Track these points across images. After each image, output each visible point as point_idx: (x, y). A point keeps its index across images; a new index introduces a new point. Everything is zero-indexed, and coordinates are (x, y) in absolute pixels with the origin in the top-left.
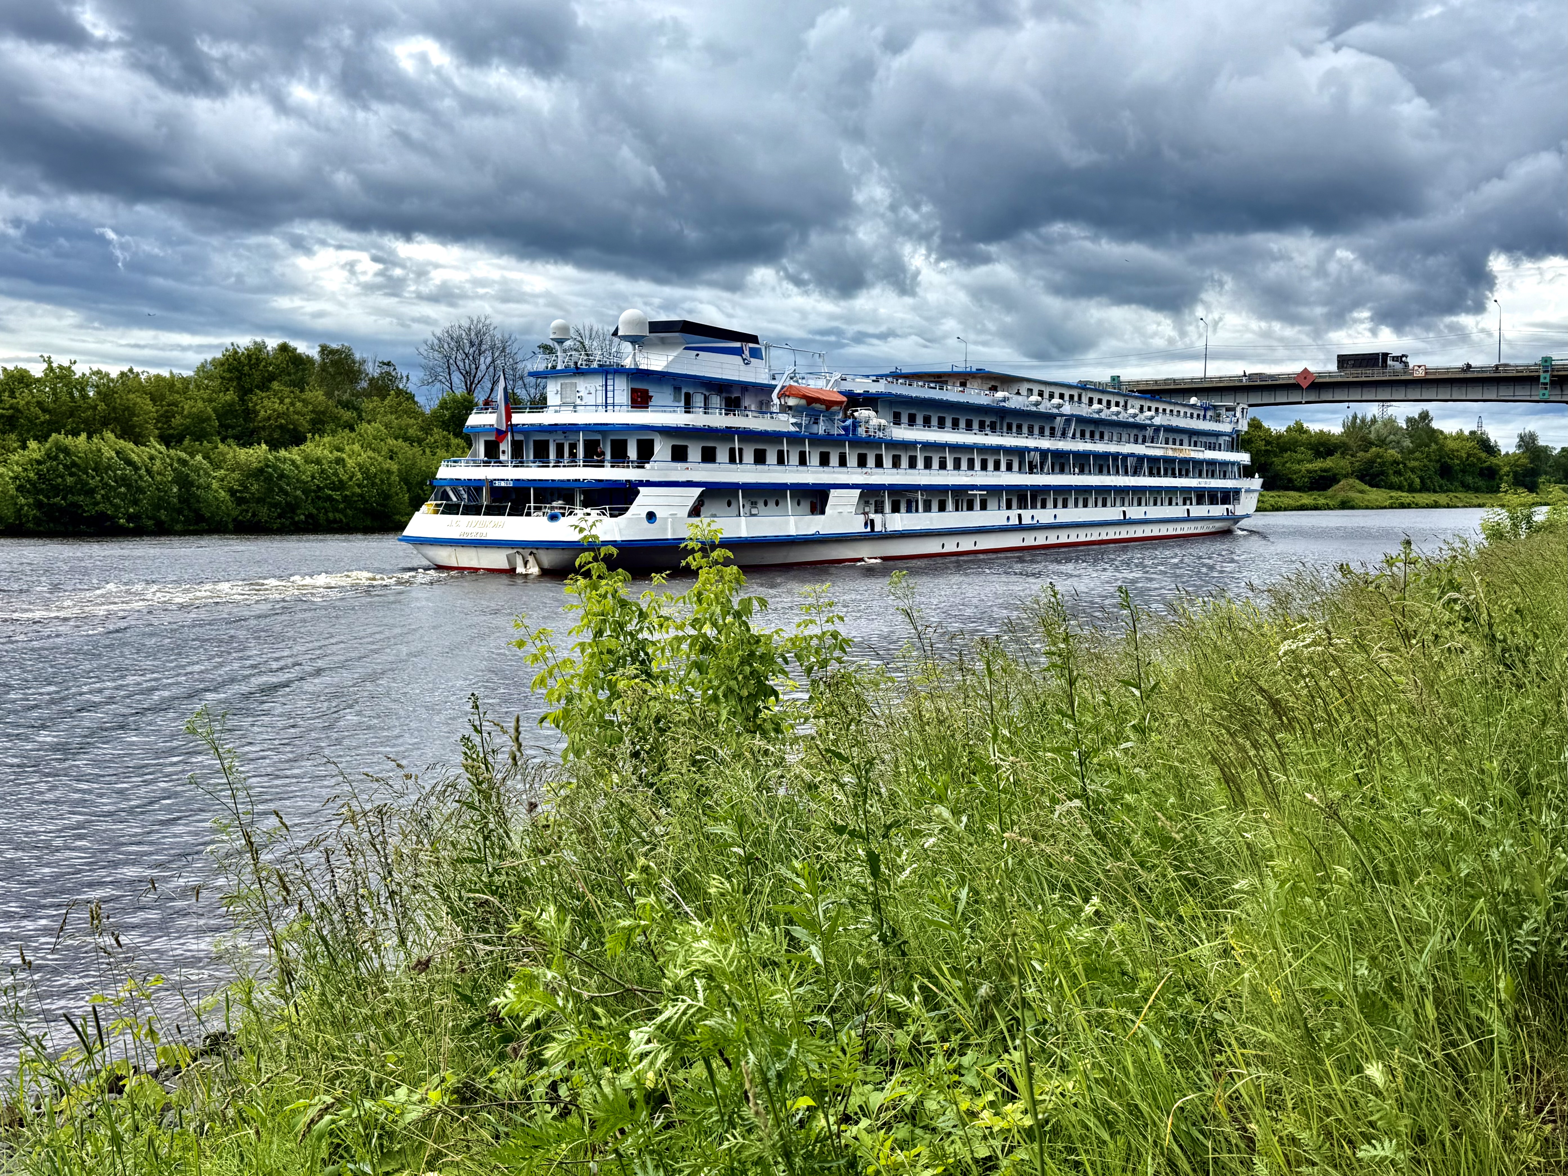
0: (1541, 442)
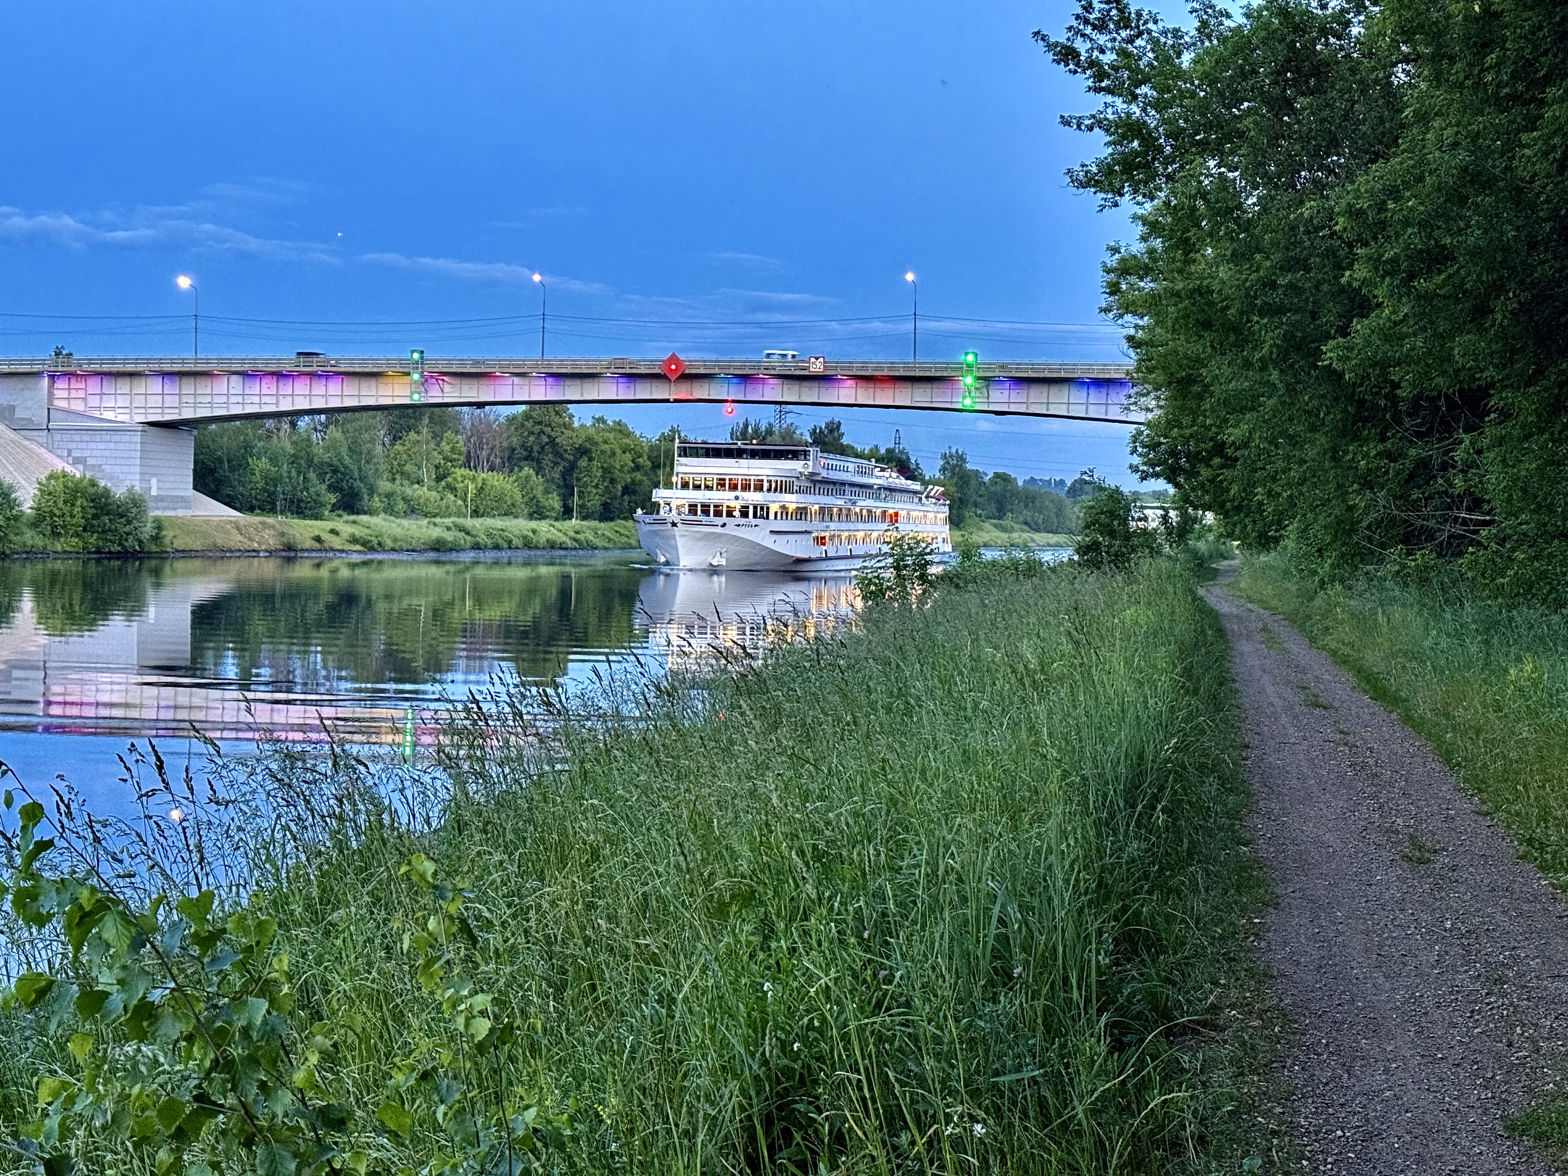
0: (969, 466)
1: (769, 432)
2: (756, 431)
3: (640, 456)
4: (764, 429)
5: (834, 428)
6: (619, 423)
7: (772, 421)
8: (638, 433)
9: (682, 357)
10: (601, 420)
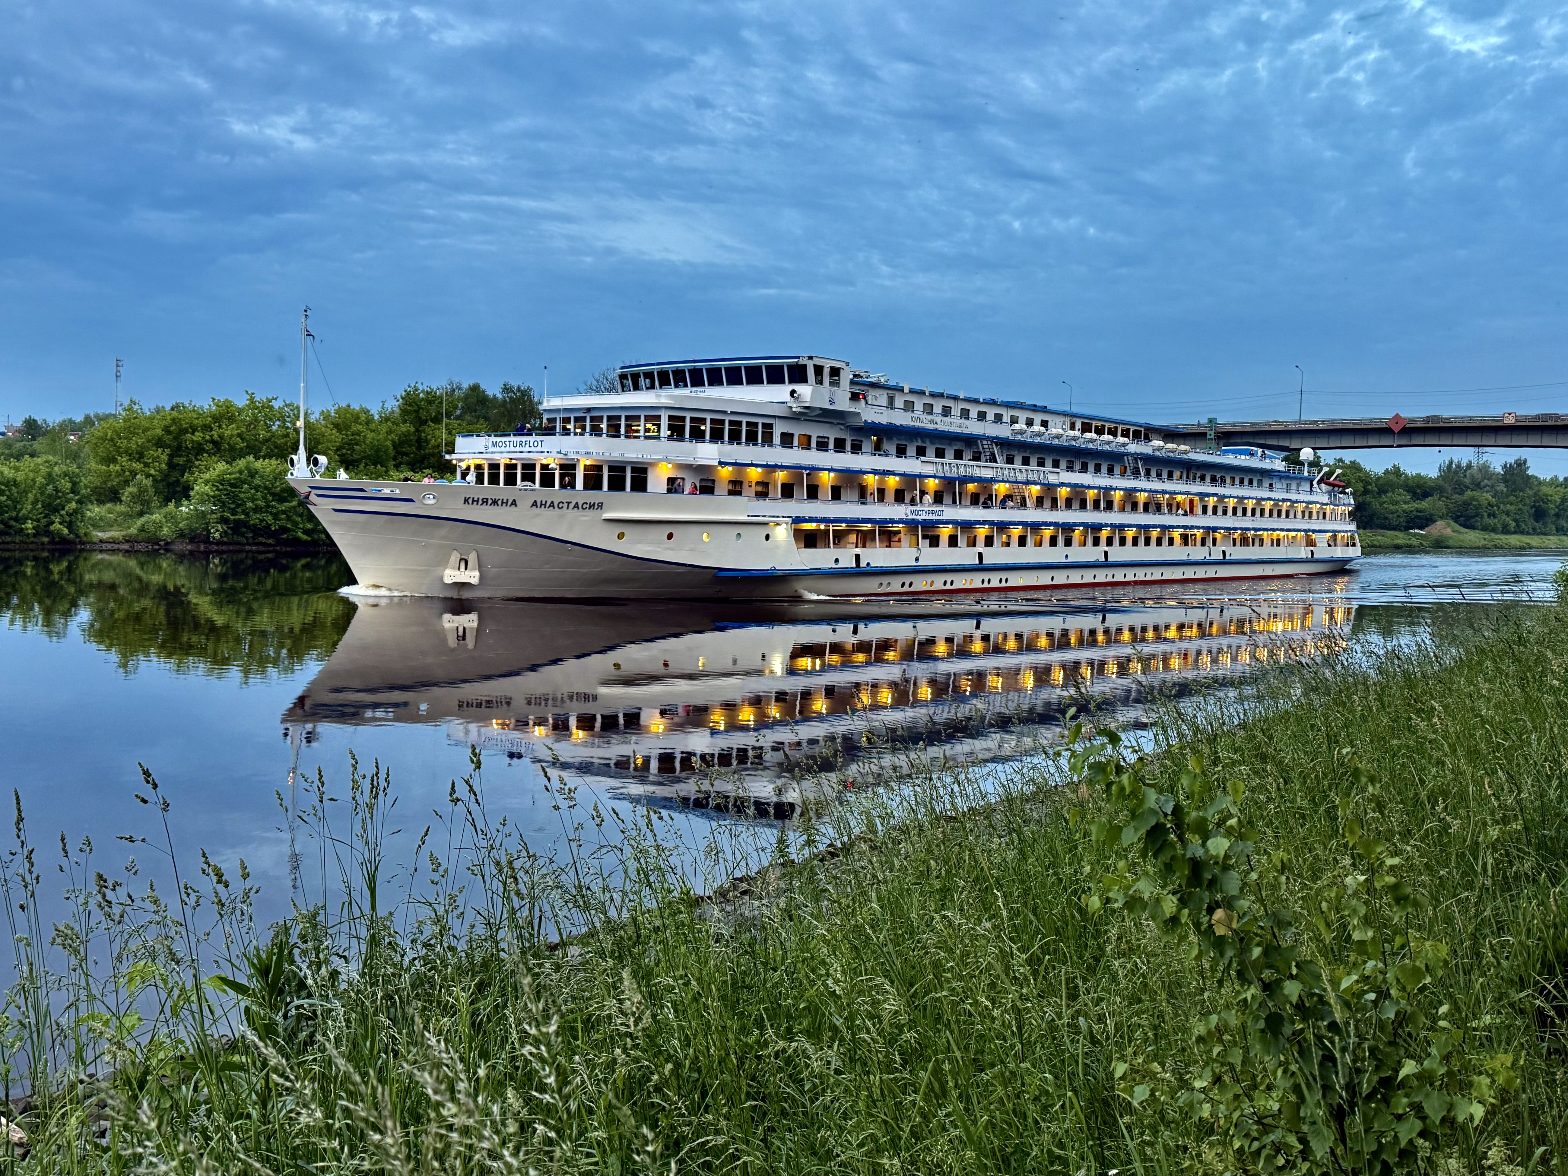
1: (1469, 466)
2: (1459, 466)
3: (1370, 484)
4: (1464, 464)
5: (1521, 464)
6: (1353, 463)
7: (1471, 458)
8: (1368, 469)
9: (1403, 416)
10: (1341, 460)
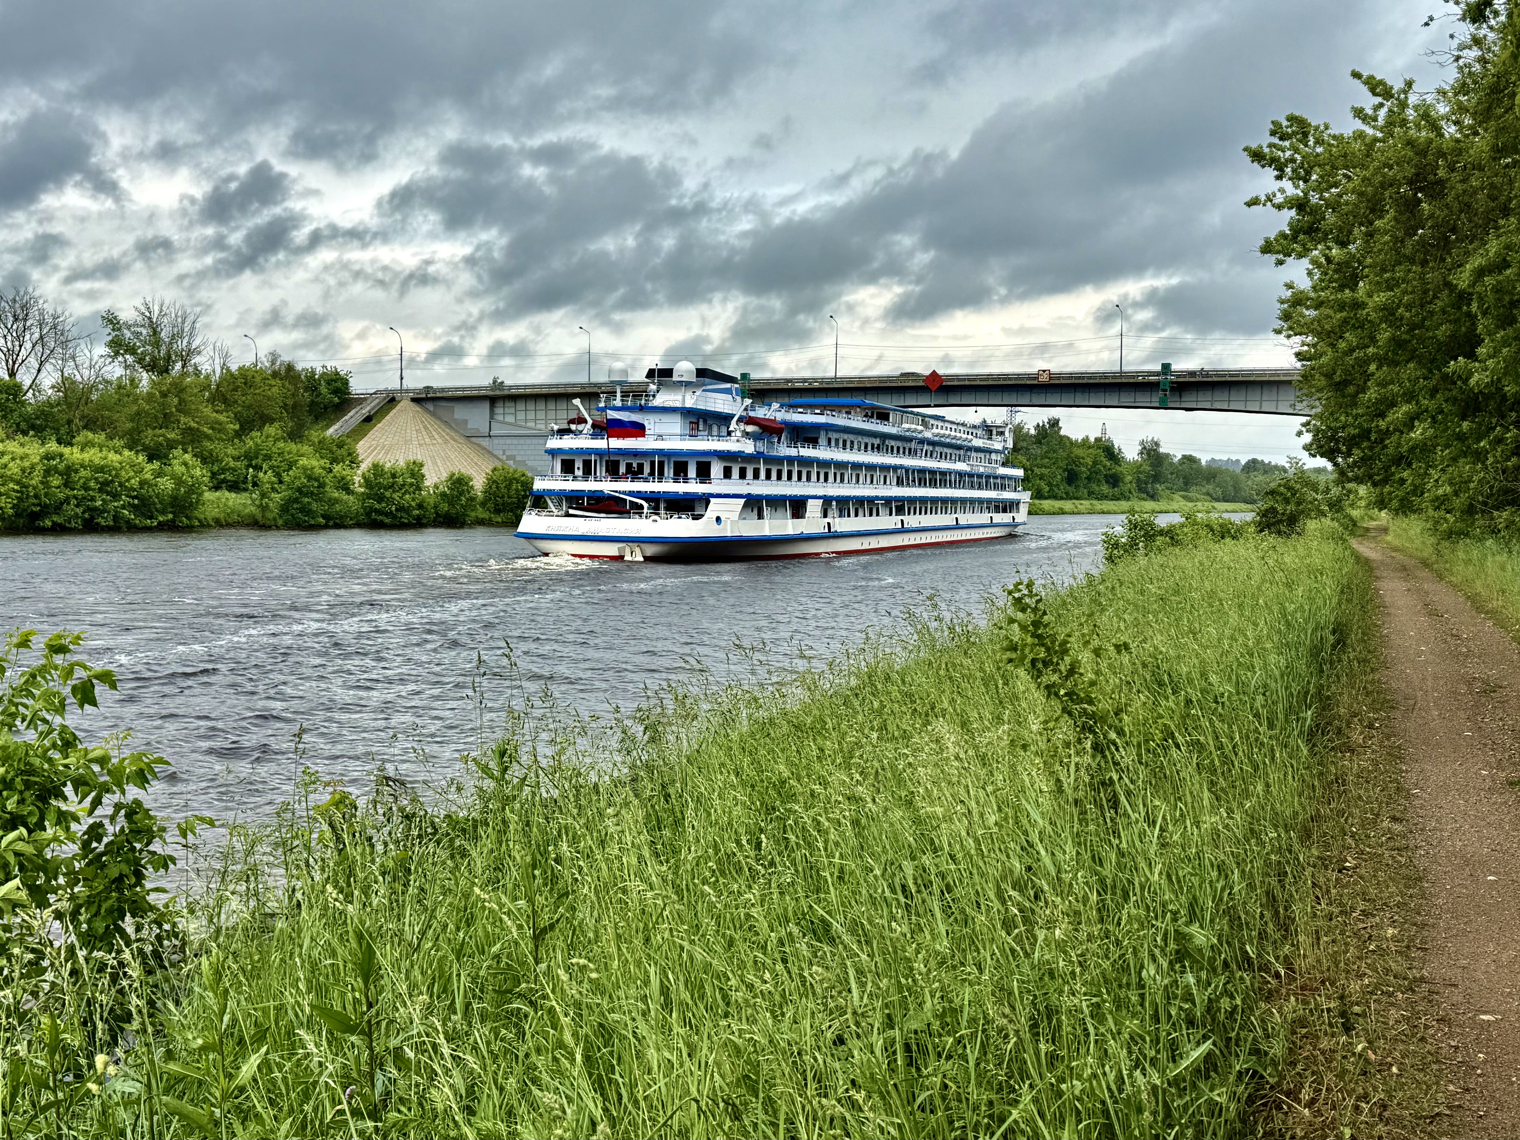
0: (1162, 450)
5: (1054, 423)
7: (1005, 419)
9: (941, 372)
